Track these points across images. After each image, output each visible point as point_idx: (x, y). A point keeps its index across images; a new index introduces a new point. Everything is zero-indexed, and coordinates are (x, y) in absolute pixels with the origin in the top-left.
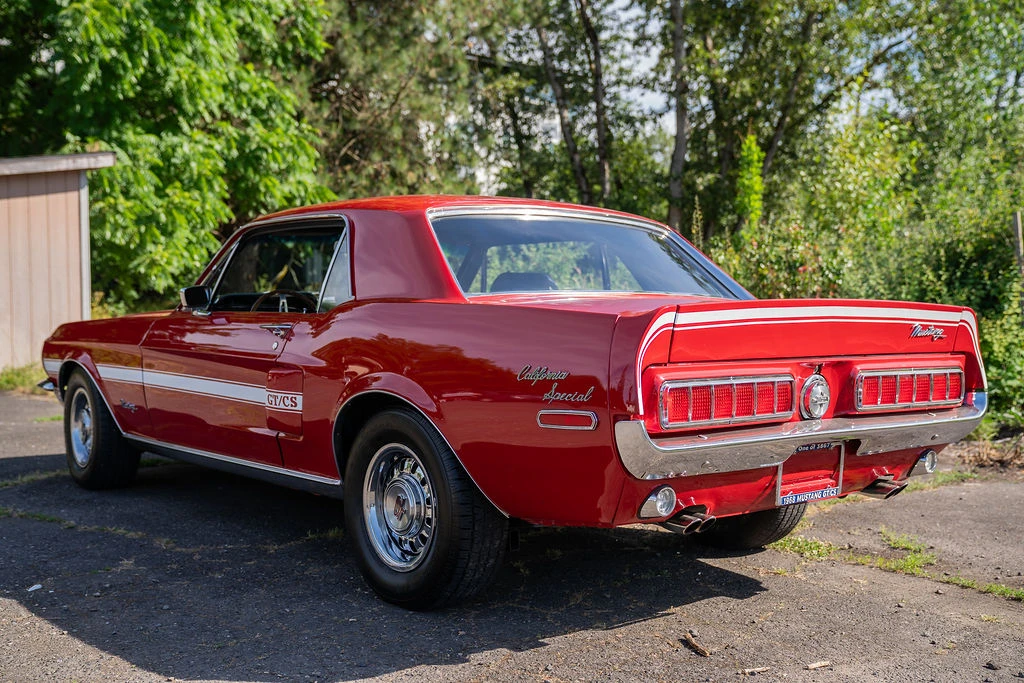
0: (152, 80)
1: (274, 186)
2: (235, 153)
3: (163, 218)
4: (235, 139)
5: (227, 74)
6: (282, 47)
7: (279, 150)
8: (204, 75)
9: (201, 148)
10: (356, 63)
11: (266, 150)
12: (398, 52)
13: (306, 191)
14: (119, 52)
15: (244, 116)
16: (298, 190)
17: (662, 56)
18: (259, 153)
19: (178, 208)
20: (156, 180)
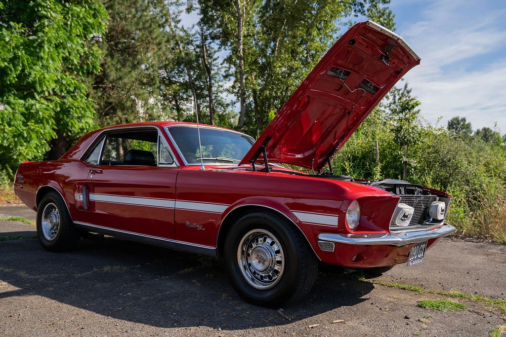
0: (22, 76)
1: (75, 123)
2: (59, 109)
3: (26, 135)
4: (59, 103)
5: (57, 76)
6: (82, 67)
7: (78, 108)
8: (47, 76)
9: (44, 106)
10: (113, 75)
11: (73, 109)
12: (131, 71)
13: (89, 126)
14: (8, 64)
15: (63, 94)
16: (86, 126)
17: (235, 82)
18: (69, 109)
19: (33, 130)
20: (23, 119)
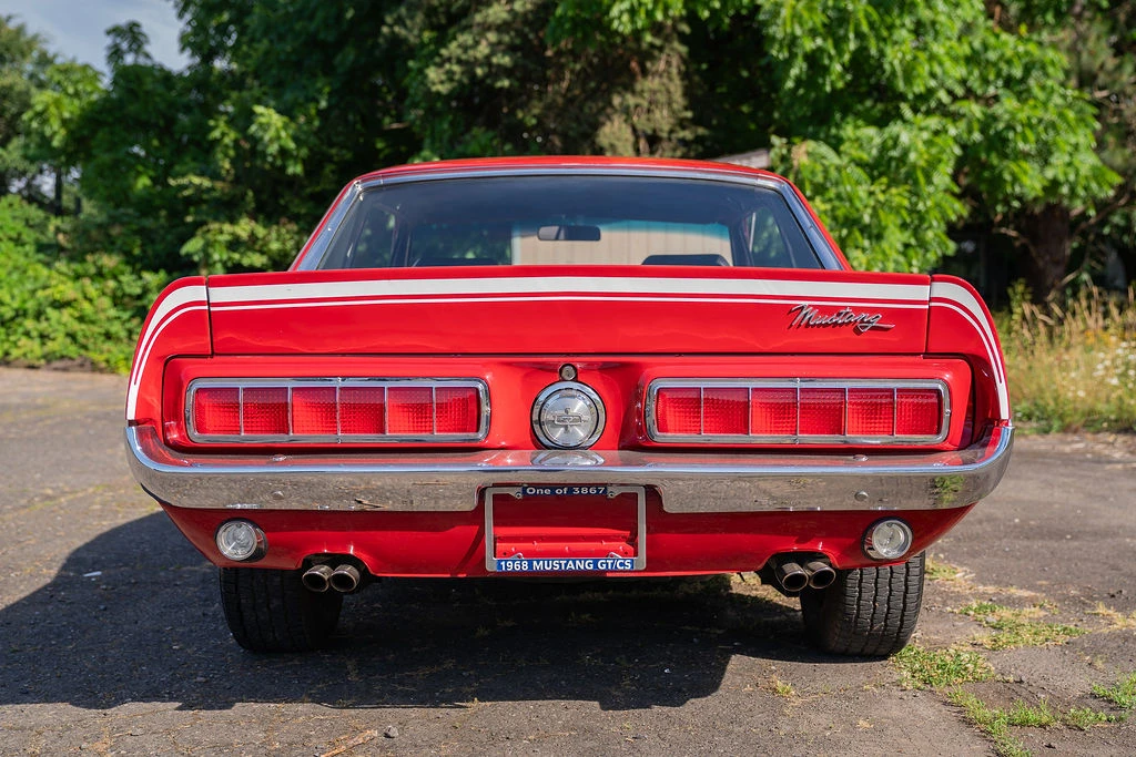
0: (862, 65)
1: (1028, 173)
2: (976, 137)
3: (867, 219)
4: (978, 120)
5: (970, 44)
11: (1015, 130)
14: (825, 40)
15: (991, 91)
16: (1066, 174)
18: (1006, 133)
